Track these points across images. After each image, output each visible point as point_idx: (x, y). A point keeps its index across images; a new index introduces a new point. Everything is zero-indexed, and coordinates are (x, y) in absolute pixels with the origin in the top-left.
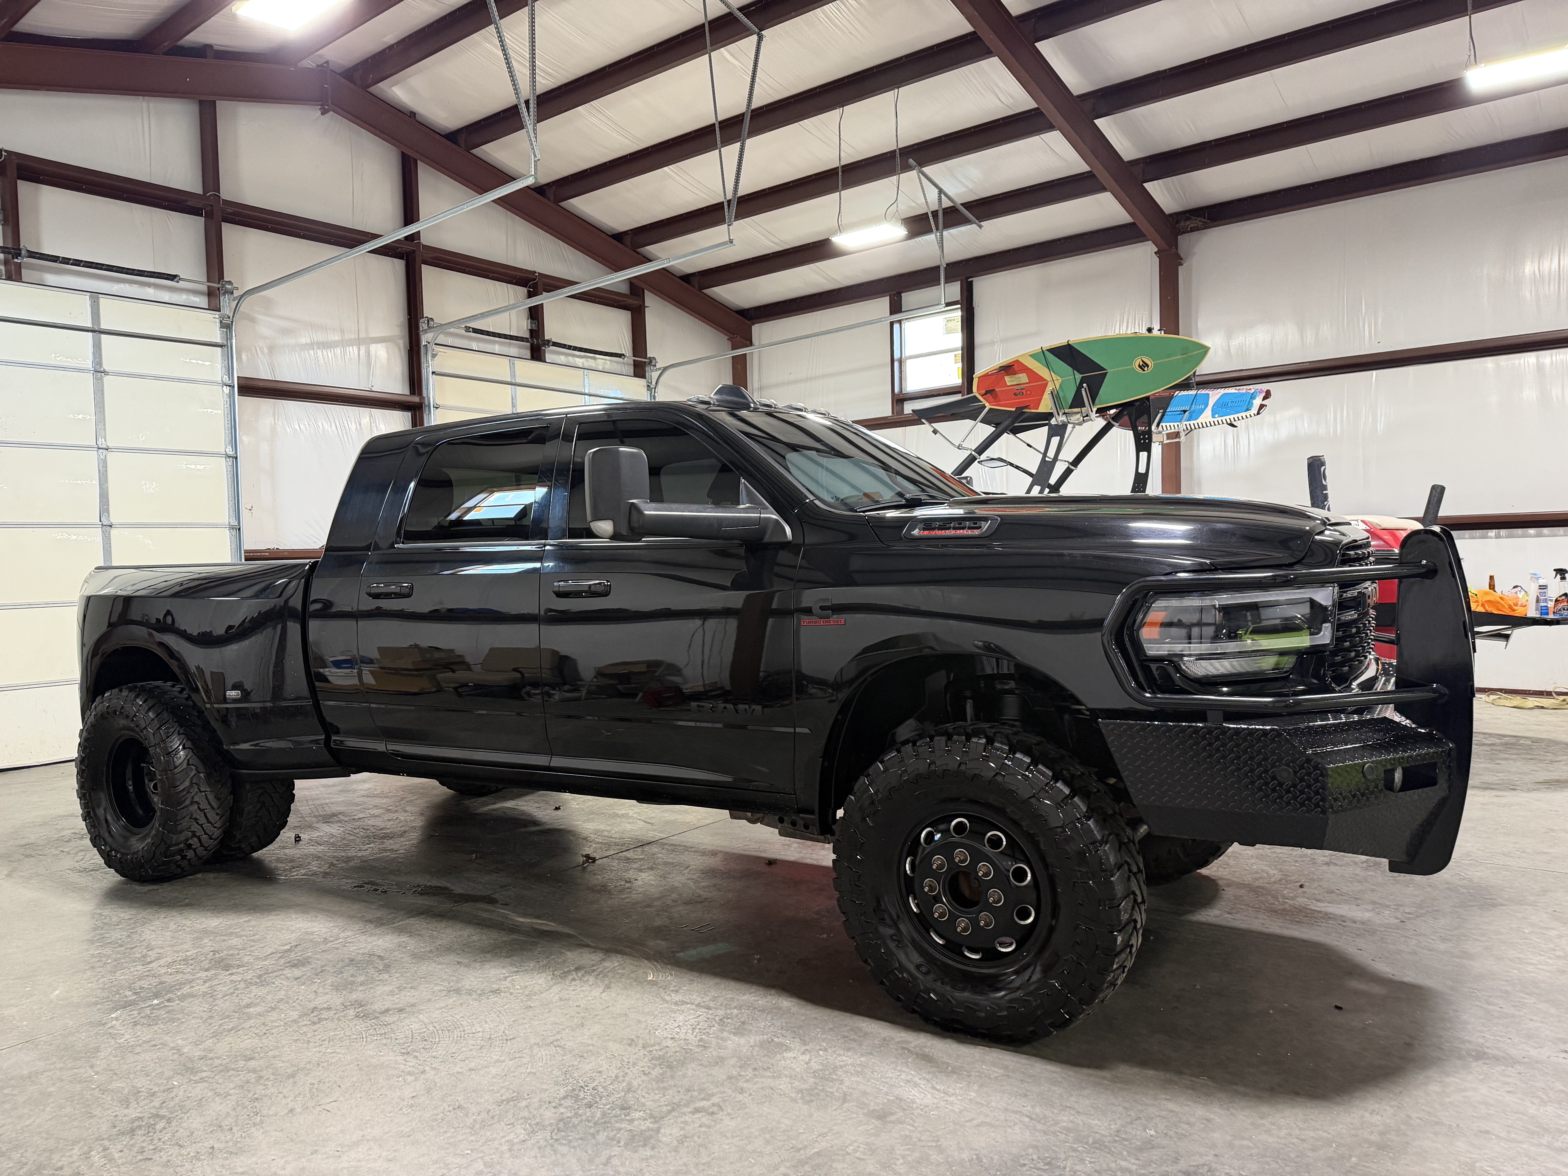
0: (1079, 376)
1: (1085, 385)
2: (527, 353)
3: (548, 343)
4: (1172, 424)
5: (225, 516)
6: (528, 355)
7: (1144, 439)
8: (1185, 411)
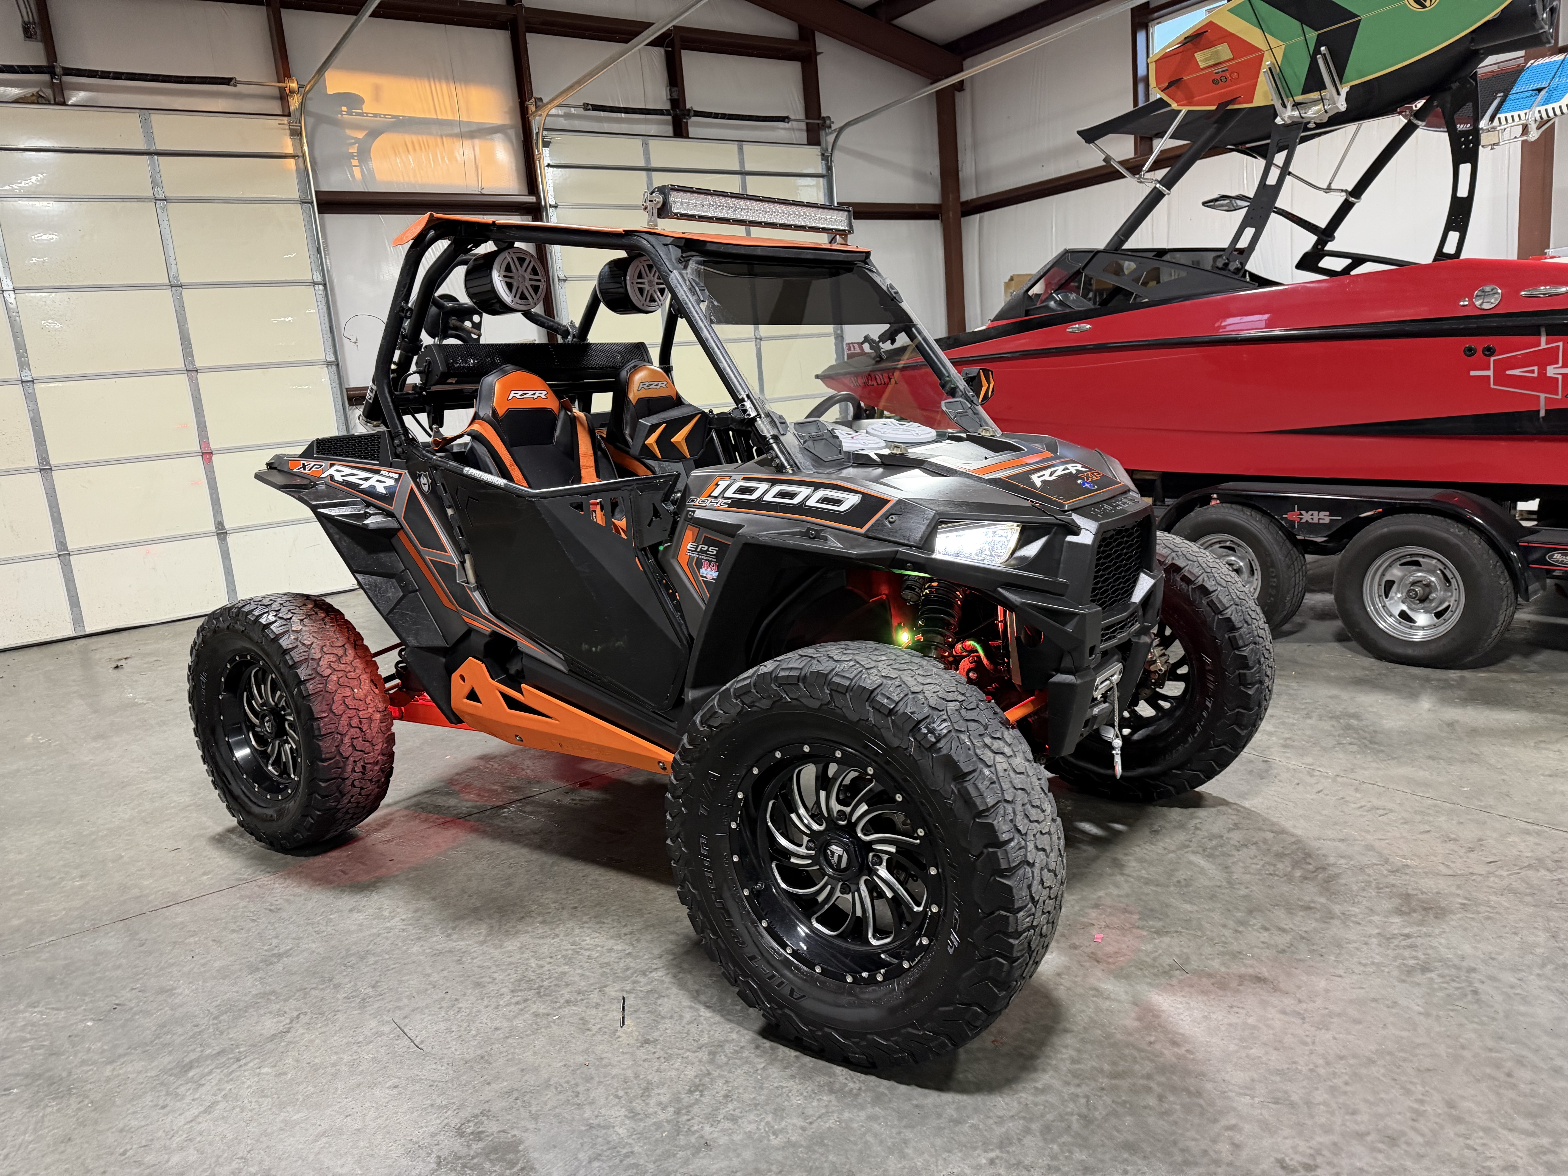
0: (1312, 35)
1: (1323, 49)
2: (669, 130)
3: (690, 113)
4: (1516, 114)
5: (320, 351)
6: (670, 132)
7: (1467, 143)
8: (1539, 90)
